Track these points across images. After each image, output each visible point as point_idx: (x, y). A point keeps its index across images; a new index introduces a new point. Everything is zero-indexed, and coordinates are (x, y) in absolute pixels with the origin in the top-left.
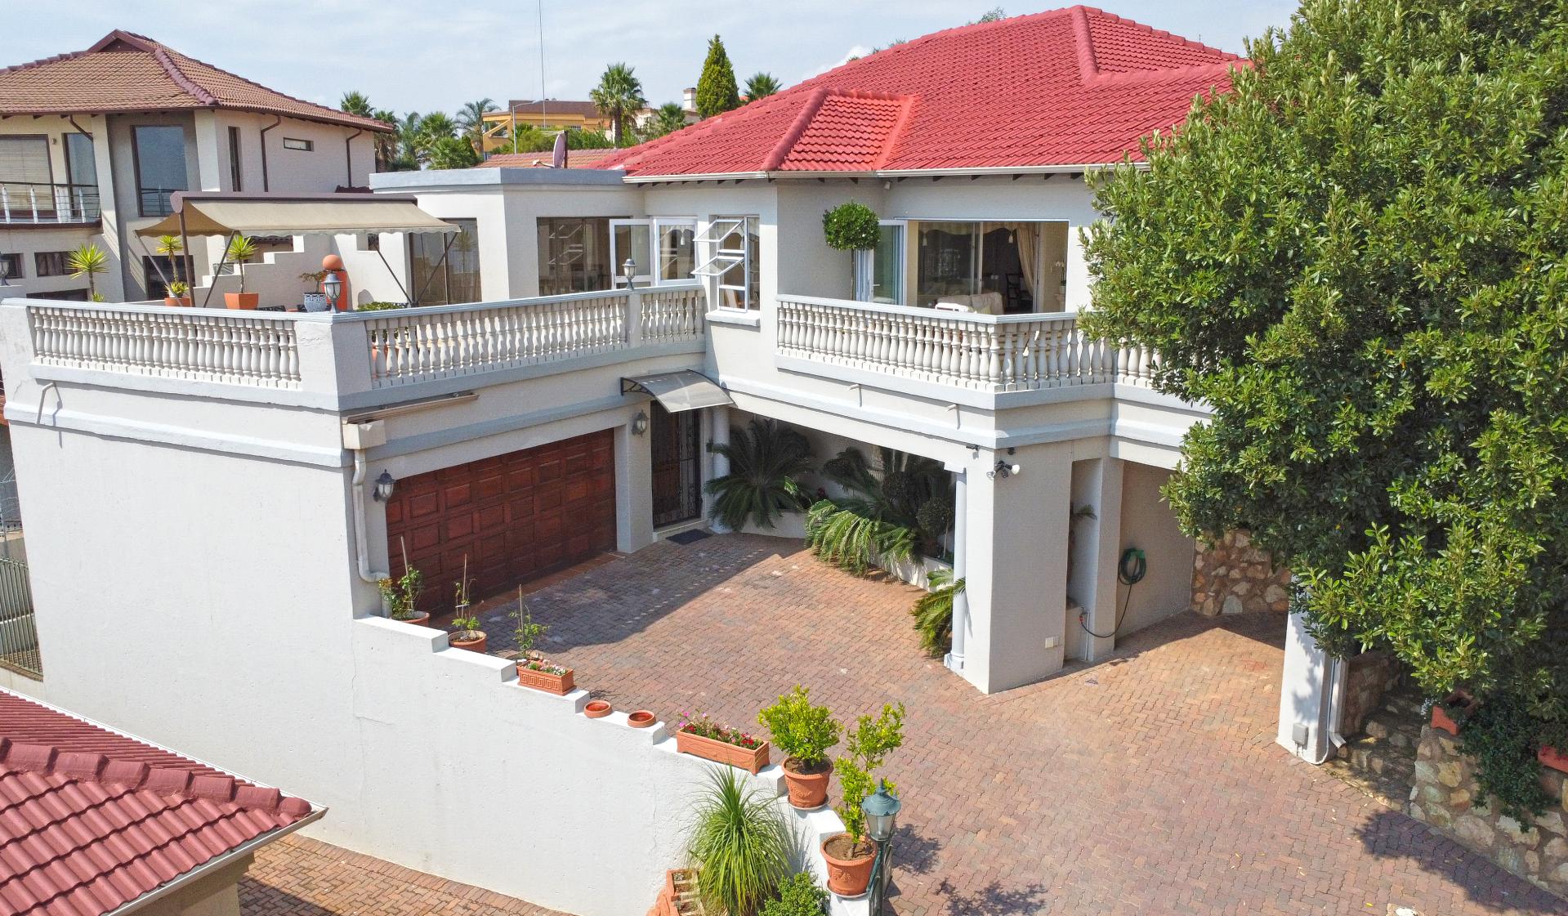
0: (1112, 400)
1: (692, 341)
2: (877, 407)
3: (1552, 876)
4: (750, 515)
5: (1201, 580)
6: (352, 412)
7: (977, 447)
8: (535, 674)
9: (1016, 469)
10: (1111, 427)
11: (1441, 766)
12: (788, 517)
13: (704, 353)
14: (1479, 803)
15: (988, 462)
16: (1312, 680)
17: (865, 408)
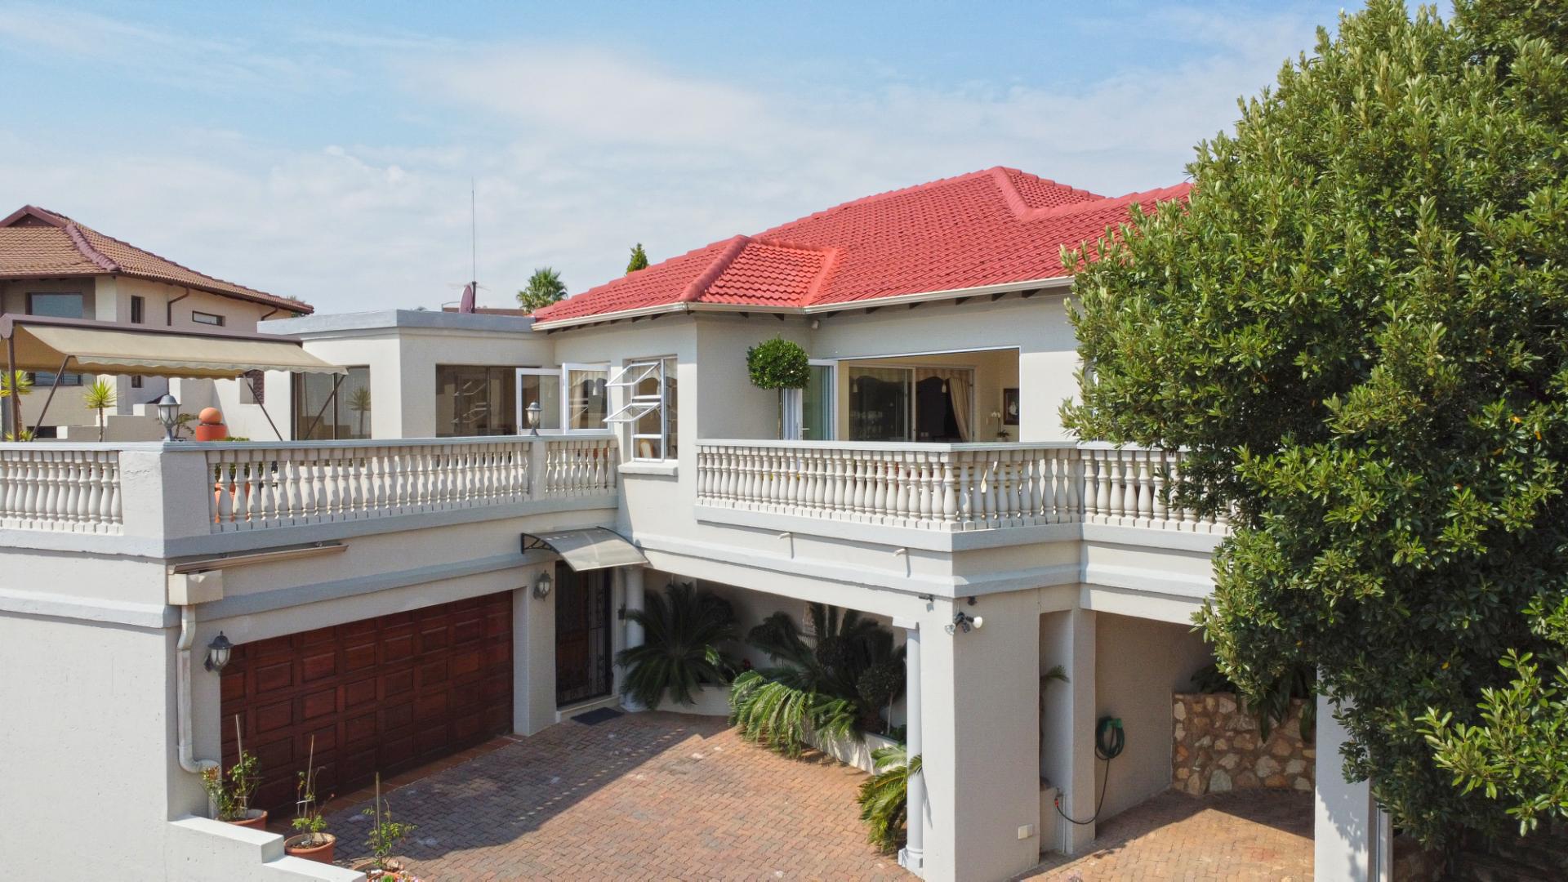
0: (1080, 542)
1: (603, 496)
2: (810, 558)
4: (667, 690)
5: (1183, 752)
6: (181, 561)
7: (931, 597)
9: (978, 621)
10: (1081, 573)
12: (710, 692)
13: (616, 509)
15: (945, 613)
17: (798, 559)
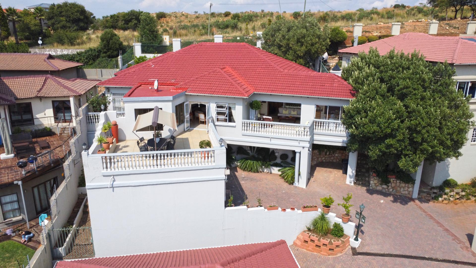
2: (274, 141)
3: (390, 191)
7: (304, 147)
8: (271, 208)
9: (310, 150)
10: (313, 139)
11: (375, 181)
14: (380, 184)
16: (352, 173)
17: (272, 142)
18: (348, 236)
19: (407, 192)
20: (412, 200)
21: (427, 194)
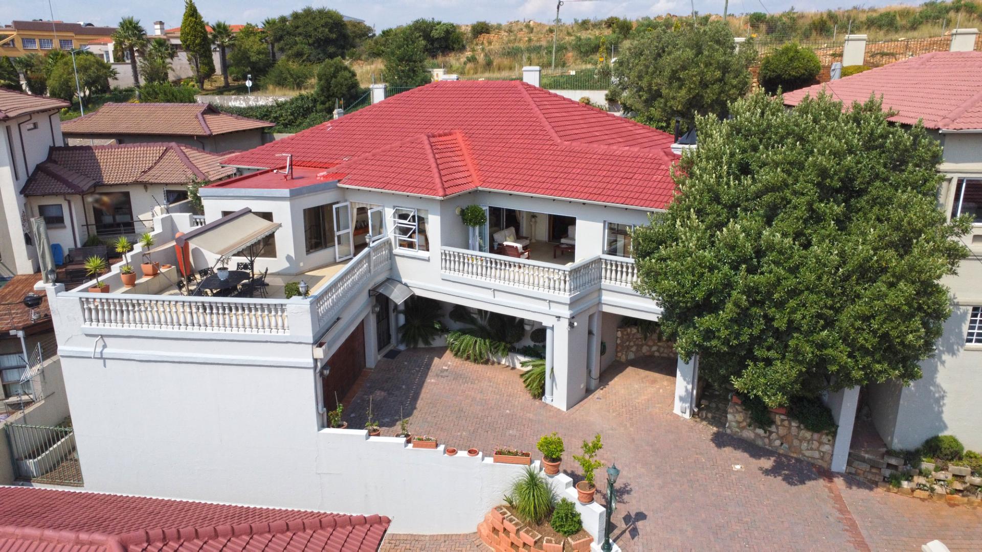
0: (600, 290)
1: (386, 264)
2: (501, 298)
3: (773, 445)
4: (420, 339)
5: (620, 348)
6: (318, 343)
7: (559, 317)
8: (421, 442)
9: (576, 324)
10: (600, 299)
11: (737, 415)
12: (437, 337)
13: (391, 269)
14: (750, 426)
15: (565, 323)
16: (687, 390)
17: (496, 299)
18: (589, 535)
19: (816, 455)
20: (828, 475)
21: (872, 467)
